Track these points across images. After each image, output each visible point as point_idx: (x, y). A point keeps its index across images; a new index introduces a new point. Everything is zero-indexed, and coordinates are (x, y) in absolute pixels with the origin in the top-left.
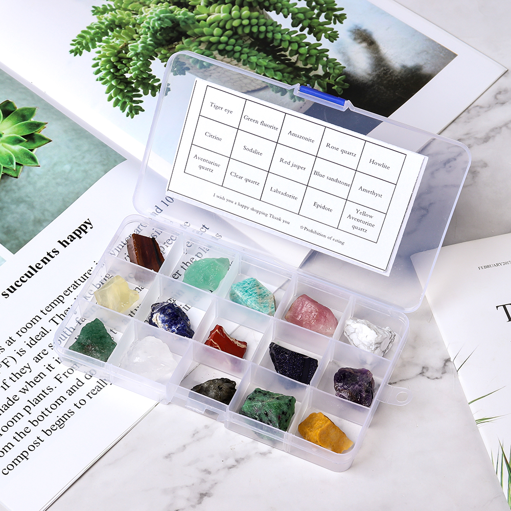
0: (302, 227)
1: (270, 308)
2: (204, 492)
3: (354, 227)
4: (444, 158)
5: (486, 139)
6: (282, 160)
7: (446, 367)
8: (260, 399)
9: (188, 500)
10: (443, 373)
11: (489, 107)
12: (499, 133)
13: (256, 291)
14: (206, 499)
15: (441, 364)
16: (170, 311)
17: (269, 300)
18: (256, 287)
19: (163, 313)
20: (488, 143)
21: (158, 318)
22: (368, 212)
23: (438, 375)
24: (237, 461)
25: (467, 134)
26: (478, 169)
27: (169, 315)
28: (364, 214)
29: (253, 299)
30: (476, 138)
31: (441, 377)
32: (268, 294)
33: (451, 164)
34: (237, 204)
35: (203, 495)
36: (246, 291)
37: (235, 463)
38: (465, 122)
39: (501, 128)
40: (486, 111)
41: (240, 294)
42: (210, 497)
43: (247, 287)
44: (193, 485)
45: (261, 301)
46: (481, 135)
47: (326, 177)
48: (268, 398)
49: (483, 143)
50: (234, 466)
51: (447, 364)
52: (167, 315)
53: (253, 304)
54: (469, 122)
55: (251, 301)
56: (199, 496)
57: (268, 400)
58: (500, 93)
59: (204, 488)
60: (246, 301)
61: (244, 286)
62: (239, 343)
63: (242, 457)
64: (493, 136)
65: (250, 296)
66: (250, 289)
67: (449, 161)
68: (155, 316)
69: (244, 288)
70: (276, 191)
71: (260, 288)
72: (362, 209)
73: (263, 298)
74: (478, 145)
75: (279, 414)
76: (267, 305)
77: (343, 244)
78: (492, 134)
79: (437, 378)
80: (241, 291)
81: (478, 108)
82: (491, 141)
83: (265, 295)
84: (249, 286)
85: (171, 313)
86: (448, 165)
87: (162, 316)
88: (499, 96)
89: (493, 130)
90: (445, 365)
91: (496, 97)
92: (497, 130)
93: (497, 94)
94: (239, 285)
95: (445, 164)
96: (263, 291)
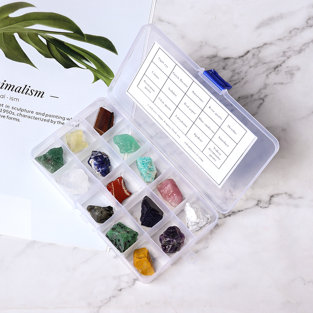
0: (185, 143)
1: (151, 178)
3: (210, 156)
4: (274, 64)
5: (300, 51)
6: (185, 104)
7: (271, 201)
8: (118, 230)
10: (269, 204)
11: (303, 29)
12: (308, 47)
13: (148, 166)
15: (268, 199)
16: (100, 160)
17: (153, 174)
19: (96, 160)
20: (301, 54)
21: (92, 162)
22: (220, 151)
23: (266, 205)
25: (289, 48)
26: (295, 72)
27: (99, 162)
28: (217, 151)
29: (145, 170)
30: (294, 50)
31: (268, 207)
33: (279, 69)
34: (158, 115)
36: (143, 164)
38: (288, 40)
39: (309, 43)
40: (301, 32)
41: (139, 164)
43: (145, 162)
45: (148, 173)
46: (297, 49)
47: (204, 123)
48: (123, 231)
49: (298, 54)
51: (271, 199)
52: (98, 162)
53: (144, 173)
54: (290, 40)
55: (144, 170)
57: (123, 232)
58: (309, 19)
60: (141, 169)
61: (144, 160)
62: (127, 192)
64: (304, 49)
65: (144, 168)
66: (146, 163)
67: (277, 67)
68: (91, 160)
69: (143, 161)
70: (178, 118)
71: (151, 165)
72: (217, 148)
73: (150, 171)
74: (295, 55)
75: (126, 242)
76: (151, 176)
77: (202, 161)
78: (304, 47)
79: (266, 207)
80: (141, 163)
81: (296, 30)
82: (303, 52)
83: (152, 170)
84: (146, 162)
85: (100, 161)
86: (276, 70)
87: (95, 161)
88: (309, 21)
89: (304, 45)
90: (270, 199)
91: (307, 22)
92: (307, 44)
93: (308, 20)
94: (141, 159)
95: (275, 69)
96: (152, 167)
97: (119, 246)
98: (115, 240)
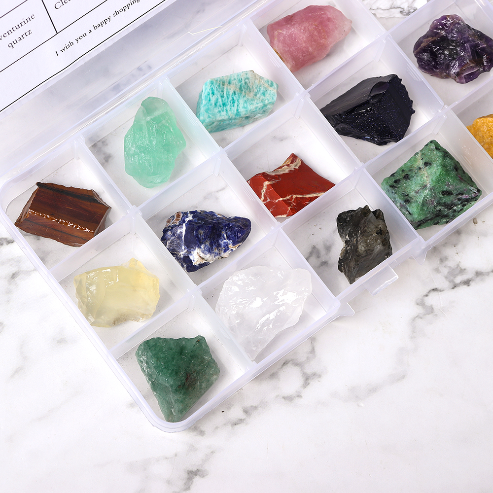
1: (271, 89)
2: (194, 469)
9: (169, 482)
13: (231, 92)
14: (197, 480)
18: (225, 87)
24: (246, 411)
29: (241, 101)
32: (245, 76)
34: (93, 29)
35: (192, 474)
36: (224, 105)
37: (241, 415)
42: (203, 477)
43: (217, 99)
44: (176, 455)
50: (240, 421)
56: (185, 475)
59: (194, 462)
61: (213, 102)
63: (254, 404)
65: (236, 104)
66: (222, 97)
69: (215, 104)
71: (229, 83)
73: (248, 88)
76: (262, 89)
80: (220, 112)
83: (246, 83)
84: (218, 95)
87: (202, 247)
94: (208, 109)
96: (236, 82)
97: (459, 199)
98: (439, 204)
